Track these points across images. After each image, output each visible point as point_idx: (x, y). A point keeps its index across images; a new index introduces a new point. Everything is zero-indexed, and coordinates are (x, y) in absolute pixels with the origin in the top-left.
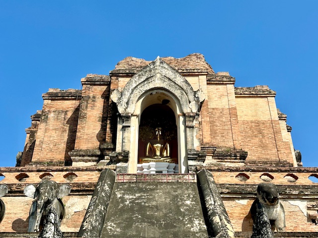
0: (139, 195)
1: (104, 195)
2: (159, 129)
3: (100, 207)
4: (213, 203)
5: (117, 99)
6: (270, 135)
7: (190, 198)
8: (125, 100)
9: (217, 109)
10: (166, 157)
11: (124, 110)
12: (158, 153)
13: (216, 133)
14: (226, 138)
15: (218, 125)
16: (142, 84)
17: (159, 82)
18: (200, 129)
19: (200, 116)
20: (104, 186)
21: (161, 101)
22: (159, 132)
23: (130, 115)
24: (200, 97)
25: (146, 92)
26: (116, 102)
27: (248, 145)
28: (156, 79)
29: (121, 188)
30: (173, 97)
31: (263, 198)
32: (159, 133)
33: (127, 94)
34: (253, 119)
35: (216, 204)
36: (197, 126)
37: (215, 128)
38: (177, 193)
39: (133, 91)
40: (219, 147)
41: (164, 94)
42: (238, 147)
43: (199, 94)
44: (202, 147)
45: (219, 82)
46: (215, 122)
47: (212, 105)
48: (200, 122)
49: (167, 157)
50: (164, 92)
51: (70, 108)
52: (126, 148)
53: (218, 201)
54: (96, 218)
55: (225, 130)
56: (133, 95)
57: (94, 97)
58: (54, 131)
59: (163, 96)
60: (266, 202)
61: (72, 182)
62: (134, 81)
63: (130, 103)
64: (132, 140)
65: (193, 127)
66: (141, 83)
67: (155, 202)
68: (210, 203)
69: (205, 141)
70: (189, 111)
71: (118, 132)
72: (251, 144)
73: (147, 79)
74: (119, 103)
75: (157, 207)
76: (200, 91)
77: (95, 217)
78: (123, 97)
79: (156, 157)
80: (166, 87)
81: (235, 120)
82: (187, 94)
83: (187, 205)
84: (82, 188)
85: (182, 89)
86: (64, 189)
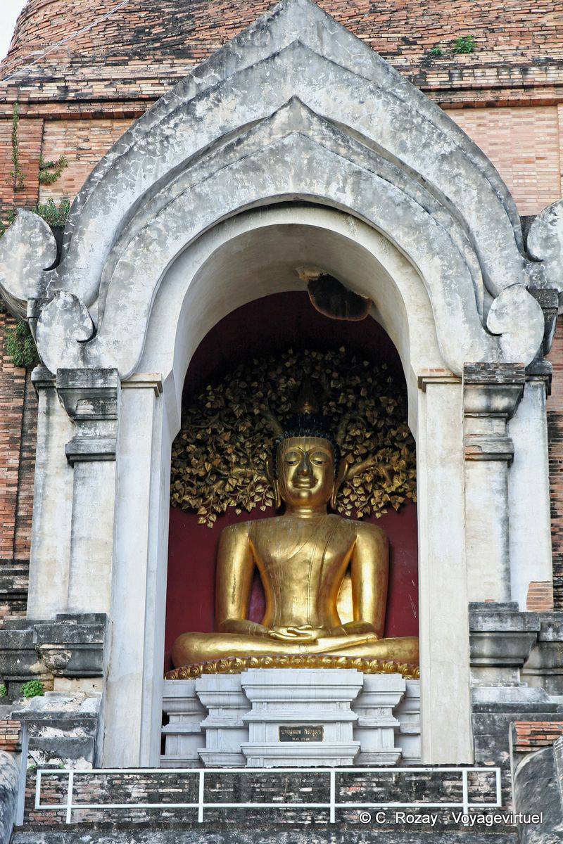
23: (114, 381)
24: (552, 255)
56: (129, 247)
65: (509, 457)
66: (183, 168)
70: (483, 353)
73: (221, 144)
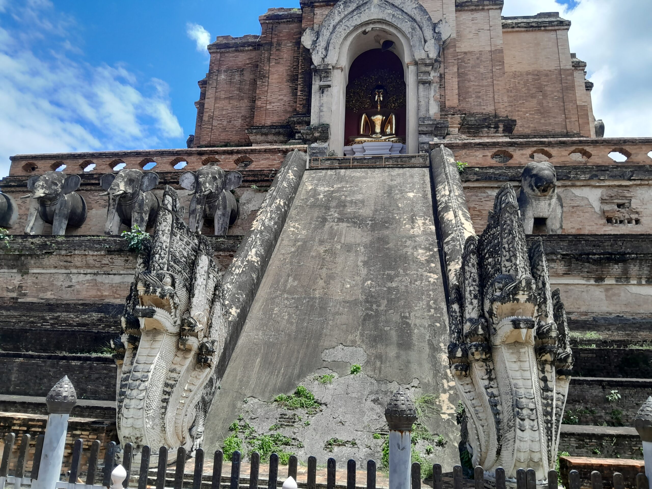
0: (339, 186)
1: (285, 185)
2: (379, 93)
3: (278, 201)
4: (447, 193)
5: (310, 43)
6: (555, 94)
7: (415, 189)
8: (322, 43)
9: (471, 53)
10: (389, 135)
11: (321, 59)
12: (378, 129)
13: (468, 92)
14: (483, 99)
15: (472, 78)
16: (350, 16)
17: (377, 10)
18: (442, 86)
19: (442, 65)
20: (288, 172)
21: (382, 42)
22: (379, 96)
23: (331, 67)
24: (442, 32)
25: (356, 28)
26: (308, 47)
27: (518, 111)
28: (373, 7)
29: (313, 177)
30: (399, 35)
31: (531, 186)
32: (379, 98)
33: (326, 33)
34: (530, 69)
35: (452, 195)
36: (437, 80)
37: (467, 84)
38: (395, 182)
39: (335, 27)
40: (472, 115)
41: (384, 31)
42: (503, 113)
43: (441, 28)
44: (443, 113)
45: (477, 8)
46: (467, 75)
47: (463, 47)
48: (441, 75)
49: (391, 134)
50: (384, 27)
51: (248, 64)
52: (325, 120)
53: (456, 190)
54: (271, 216)
55: (483, 86)
56: (334, 34)
57: (279, 44)
58: (227, 101)
59: (383, 34)
60: (534, 190)
61: (246, 170)
62: (336, 12)
63: (331, 48)
64: (334, 108)
65: (429, 83)
66: (349, 14)
67: (361, 195)
68: (443, 193)
69: (448, 104)
70: (423, 56)
71: (313, 96)
72: (523, 110)
73: (358, 8)
74: (313, 50)
75: (363, 202)
76: (444, 22)
77: (269, 214)
78: (320, 39)
79: (374, 136)
80: (387, 19)
81: (499, 69)
82: (421, 28)
83: (409, 199)
84: (260, 178)
85: (414, 20)
86: (233, 179)
